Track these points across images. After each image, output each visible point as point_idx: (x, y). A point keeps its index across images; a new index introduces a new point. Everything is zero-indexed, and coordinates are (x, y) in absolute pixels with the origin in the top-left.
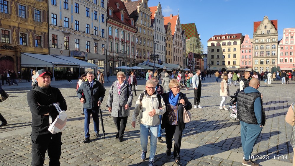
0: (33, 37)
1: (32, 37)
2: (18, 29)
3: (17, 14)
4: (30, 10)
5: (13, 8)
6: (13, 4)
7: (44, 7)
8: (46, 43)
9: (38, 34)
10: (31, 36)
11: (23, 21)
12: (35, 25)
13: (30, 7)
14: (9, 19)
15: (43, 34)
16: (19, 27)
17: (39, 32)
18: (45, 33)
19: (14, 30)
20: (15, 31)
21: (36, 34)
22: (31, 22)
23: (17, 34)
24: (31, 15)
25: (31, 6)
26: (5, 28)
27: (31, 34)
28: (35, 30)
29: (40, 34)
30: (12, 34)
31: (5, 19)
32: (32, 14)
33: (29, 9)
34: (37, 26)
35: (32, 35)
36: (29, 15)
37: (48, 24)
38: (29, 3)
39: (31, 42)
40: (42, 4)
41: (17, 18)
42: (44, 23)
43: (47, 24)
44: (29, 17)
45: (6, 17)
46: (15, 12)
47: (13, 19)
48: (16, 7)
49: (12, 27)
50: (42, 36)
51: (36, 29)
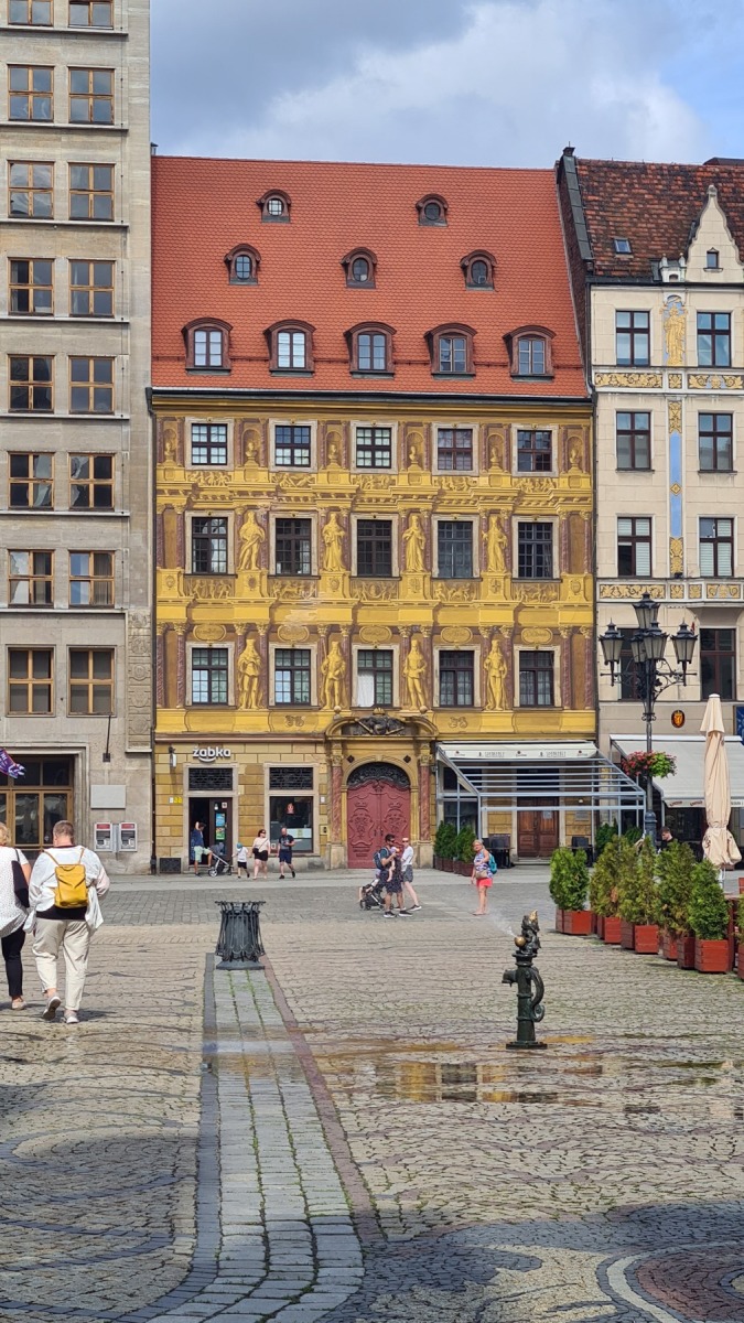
0: (507, 658)
1: (502, 661)
2: (432, 636)
3: (427, 566)
4: (494, 531)
5: (412, 542)
6: (414, 527)
7: (571, 499)
8: (578, 683)
9: (532, 644)
10: (494, 657)
11: (459, 593)
12: (518, 601)
13: (493, 519)
14: (393, 596)
15: (564, 635)
16: (435, 623)
17: (543, 632)
18: (575, 630)
19: (414, 643)
20: (419, 644)
21: (525, 644)
22: (496, 587)
23: (425, 658)
24: (499, 553)
25: (496, 512)
26: (370, 643)
27: (494, 649)
28: (517, 624)
29: (545, 639)
30: (401, 661)
31: (375, 603)
32: (503, 551)
33: (487, 530)
34: (532, 603)
35: (503, 653)
36: (487, 560)
37: (596, 579)
38: (491, 498)
39: (497, 687)
40: (563, 483)
41: (427, 586)
42: (569, 579)
43: (590, 582)
44: (487, 565)
45: (377, 592)
46: (420, 559)
47: (410, 592)
48: (424, 539)
49: (403, 632)
50: (557, 650)
51: (524, 619)
